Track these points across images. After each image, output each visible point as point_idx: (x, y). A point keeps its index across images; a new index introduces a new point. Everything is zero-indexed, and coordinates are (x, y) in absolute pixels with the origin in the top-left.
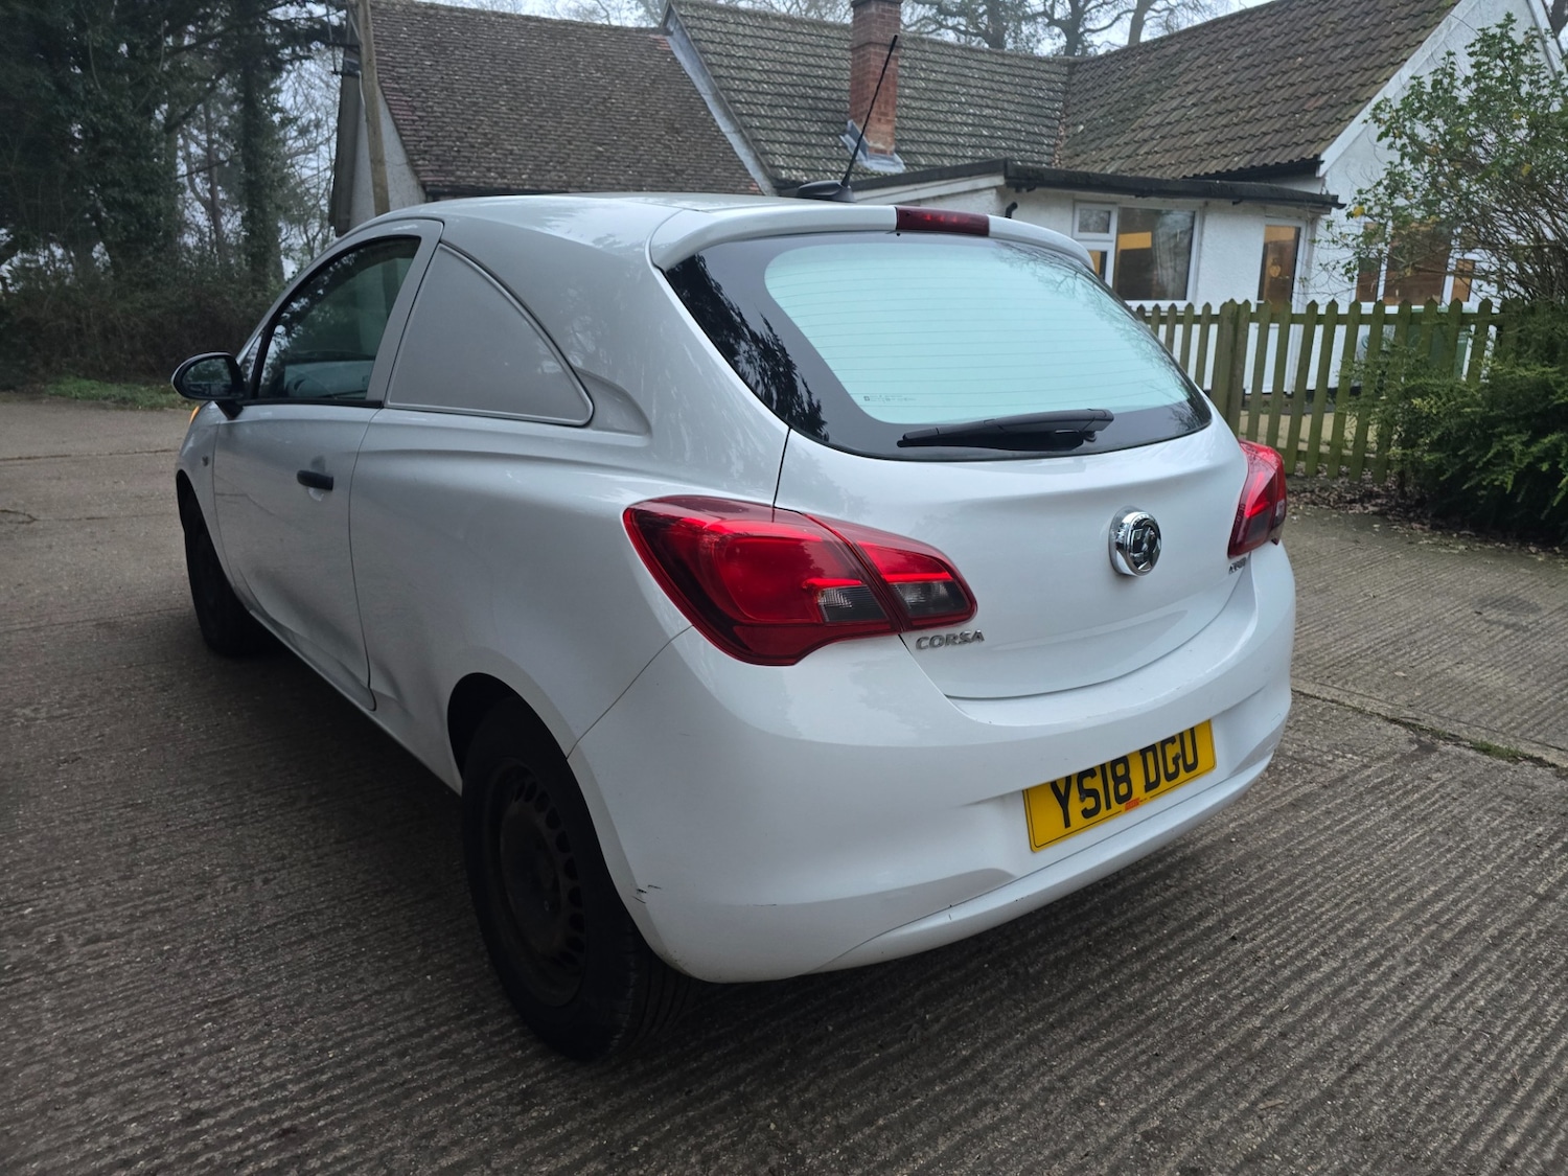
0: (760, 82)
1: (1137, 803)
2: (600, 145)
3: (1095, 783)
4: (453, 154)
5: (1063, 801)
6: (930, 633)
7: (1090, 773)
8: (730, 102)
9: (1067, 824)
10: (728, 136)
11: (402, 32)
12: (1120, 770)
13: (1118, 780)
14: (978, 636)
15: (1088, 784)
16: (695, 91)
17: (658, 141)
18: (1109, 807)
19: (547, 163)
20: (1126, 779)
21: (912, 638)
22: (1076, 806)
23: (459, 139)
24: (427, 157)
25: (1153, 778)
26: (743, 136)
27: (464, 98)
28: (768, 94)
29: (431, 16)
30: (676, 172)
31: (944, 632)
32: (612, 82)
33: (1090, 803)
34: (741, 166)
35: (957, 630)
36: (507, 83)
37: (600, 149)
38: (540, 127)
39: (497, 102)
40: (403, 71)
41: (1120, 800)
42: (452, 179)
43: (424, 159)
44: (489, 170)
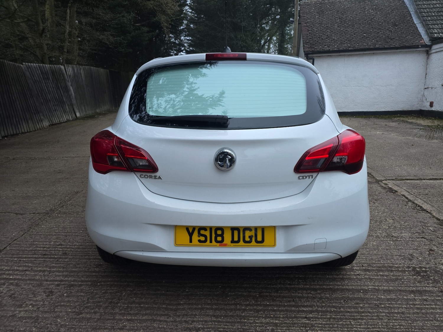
0: (435, 4)
1: (225, 245)
2: (365, 34)
3: (207, 233)
4: (316, 42)
5: (191, 235)
6: (144, 174)
7: (204, 228)
8: (420, 13)
9: (191, 241)
10: (417, 25)
11: (312, 9)
12: (219, 232)
13: (217, 235)
14: (160, 178)
15: (202, 232)
16: (409, 11)
17: (387, 30)
18: (211, 242)
19: (345, 41)
20: (222, 235)
21: (139, 174)
22: (195, 237)
23: (319, 38)
24: (308, 44)
25: (236, 239)
26: (423, 24)
27: (325, 25)
28: (438, 8)
29: (322, 3)
30: (391, 39)
31: (149, 174)
32: (377, 13)
33: (203, 239)
34: (419, 34)
35: (153, 175)
36: (340, 19)
37: (365, 35)
38: (346, 30)
39: (334, 25)
40: (309, 20)
41: (217, 241)
42: (313, 49)
43: (307, 45)
44: (325, 45)
